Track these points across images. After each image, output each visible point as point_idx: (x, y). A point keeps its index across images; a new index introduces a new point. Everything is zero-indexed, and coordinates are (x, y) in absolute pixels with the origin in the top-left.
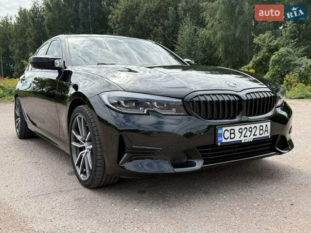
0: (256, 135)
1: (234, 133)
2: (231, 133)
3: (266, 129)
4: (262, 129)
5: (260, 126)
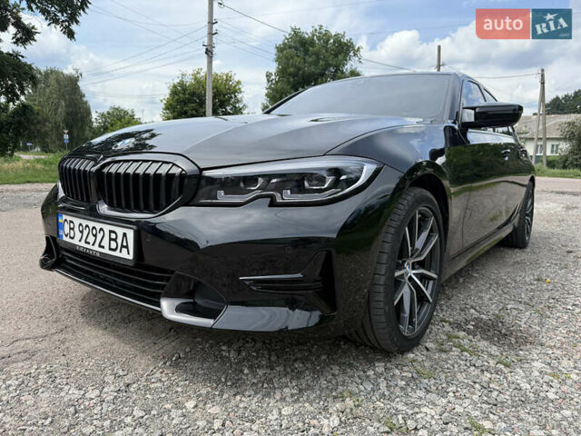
0: (103, 247)
1: (73, 229)
2: (70, 229)
3: (125, 244)
4: (115, 240)
5: (111, 232)
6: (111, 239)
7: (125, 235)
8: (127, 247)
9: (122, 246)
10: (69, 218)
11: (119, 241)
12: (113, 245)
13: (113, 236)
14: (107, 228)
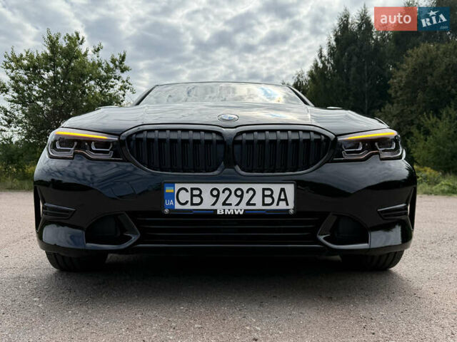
0: (254, 204)
1: (199, 196)
3: (283, 197)
4: (271, 196)
5: (264, 190)
6: (264, 196)
7: (283, 190)
8: (286, 200)
9: (280, 199)
10: (189, 186)
11: (276, 196)
12: (268, 200)
13: (268, 193)
14: (258, 188)
